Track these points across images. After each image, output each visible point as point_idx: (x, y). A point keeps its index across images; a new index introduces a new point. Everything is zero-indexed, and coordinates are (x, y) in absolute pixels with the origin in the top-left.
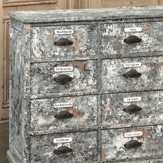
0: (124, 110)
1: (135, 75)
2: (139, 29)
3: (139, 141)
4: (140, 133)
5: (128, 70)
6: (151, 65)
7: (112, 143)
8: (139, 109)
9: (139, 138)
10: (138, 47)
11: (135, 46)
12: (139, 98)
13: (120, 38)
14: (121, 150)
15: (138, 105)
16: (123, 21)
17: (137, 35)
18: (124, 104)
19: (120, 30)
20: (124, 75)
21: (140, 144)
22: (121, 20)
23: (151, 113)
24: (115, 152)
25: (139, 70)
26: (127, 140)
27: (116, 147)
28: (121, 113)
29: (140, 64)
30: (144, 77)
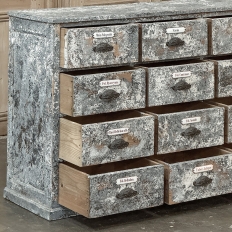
0: (183, 135)
1: (185, 86)
2: (182, 29)
3: (209, 176)
4: (210, 167)
5: (177, 81)
6: (201, 74)
7: (180, 182)
8: (199, 132)
9: (209, 172)
10: (181, 51)
11: (178, 51)
12: (198, 119)
13: (162, 41)
14: (191, 189)
15: (197, 127)
17: (179, 36)
18: (183, 127)
19: (161, 31)
20: (174, 88)
21: (210, 181)
24: (184, 193)
25: (188, 81)
26: (196, 177)
27: (184, 186)
28: (179, 138)
29: (189, 72)
30: (194, 89)
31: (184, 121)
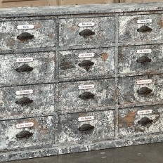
0: (17, 102)
1: (27, 69)
2: (32, 26)
3: (31, 131)
4: (31, 124)
5: (21, 65)
6: (42, 60)
7: (4, 134)
8: (31, 101)
9: (30, 128)
10: (30, 43)
11: (28, 42)
12: (31, 91)
13: (13, 35)
14: (13, 140)
15: (30, 97)
16: (16, 19)
18: (17, 97)
19: (13, 27)
20: (17, 70)
21: (31, 135)
22: (15, 18)
23: (42, 105)
24: (7, 142)
25: (31, 65)
26: (18, 131)
27: (8, 138)
28: (13, 105)
29: (32, 59)
30: (36, 71)
31: (18, 93)
